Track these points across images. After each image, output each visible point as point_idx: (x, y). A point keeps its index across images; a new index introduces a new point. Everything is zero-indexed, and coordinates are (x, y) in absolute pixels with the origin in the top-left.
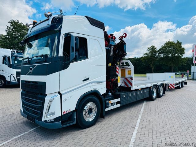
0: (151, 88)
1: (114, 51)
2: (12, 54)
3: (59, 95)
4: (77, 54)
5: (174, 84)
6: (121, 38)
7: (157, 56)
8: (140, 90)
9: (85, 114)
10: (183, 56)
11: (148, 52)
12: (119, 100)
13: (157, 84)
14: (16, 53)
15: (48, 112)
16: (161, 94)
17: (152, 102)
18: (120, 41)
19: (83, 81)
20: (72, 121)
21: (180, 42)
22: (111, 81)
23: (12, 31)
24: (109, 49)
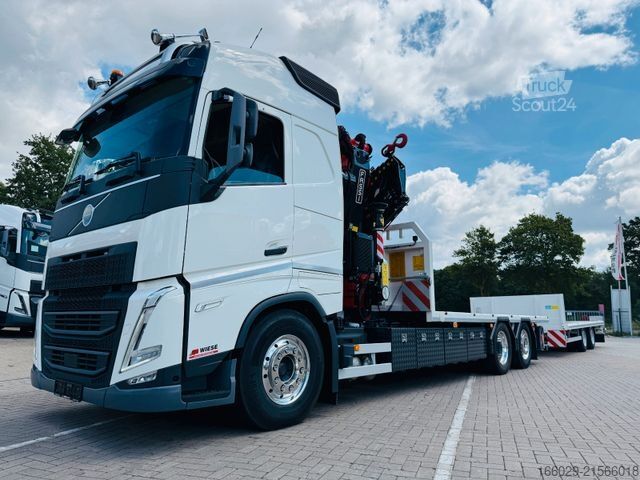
0: (491, 329)
1: (368, 190)
2: (26, 223)
3: (180, 288)
4: (251, 151)
5: (562, 332)
6: (389, 151)
7: (497, 260)
8: (455, 326)
9: (269, 376)
10: (578, 260)
11: (467, 247)
12: (386, 347)
13: (511, 320)
14: (39, 219)
15: (136, 347)
16: (526, 357)
17: (497, 378)
18: (386, 158)
19: (268, 253)
20: (221, 392)
21: (566, 217)
22: (360, 281)
23: (34, 169)
24: (353, 179)
